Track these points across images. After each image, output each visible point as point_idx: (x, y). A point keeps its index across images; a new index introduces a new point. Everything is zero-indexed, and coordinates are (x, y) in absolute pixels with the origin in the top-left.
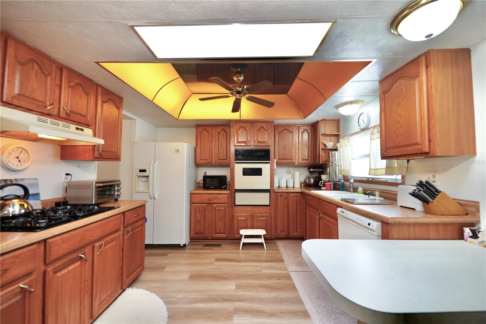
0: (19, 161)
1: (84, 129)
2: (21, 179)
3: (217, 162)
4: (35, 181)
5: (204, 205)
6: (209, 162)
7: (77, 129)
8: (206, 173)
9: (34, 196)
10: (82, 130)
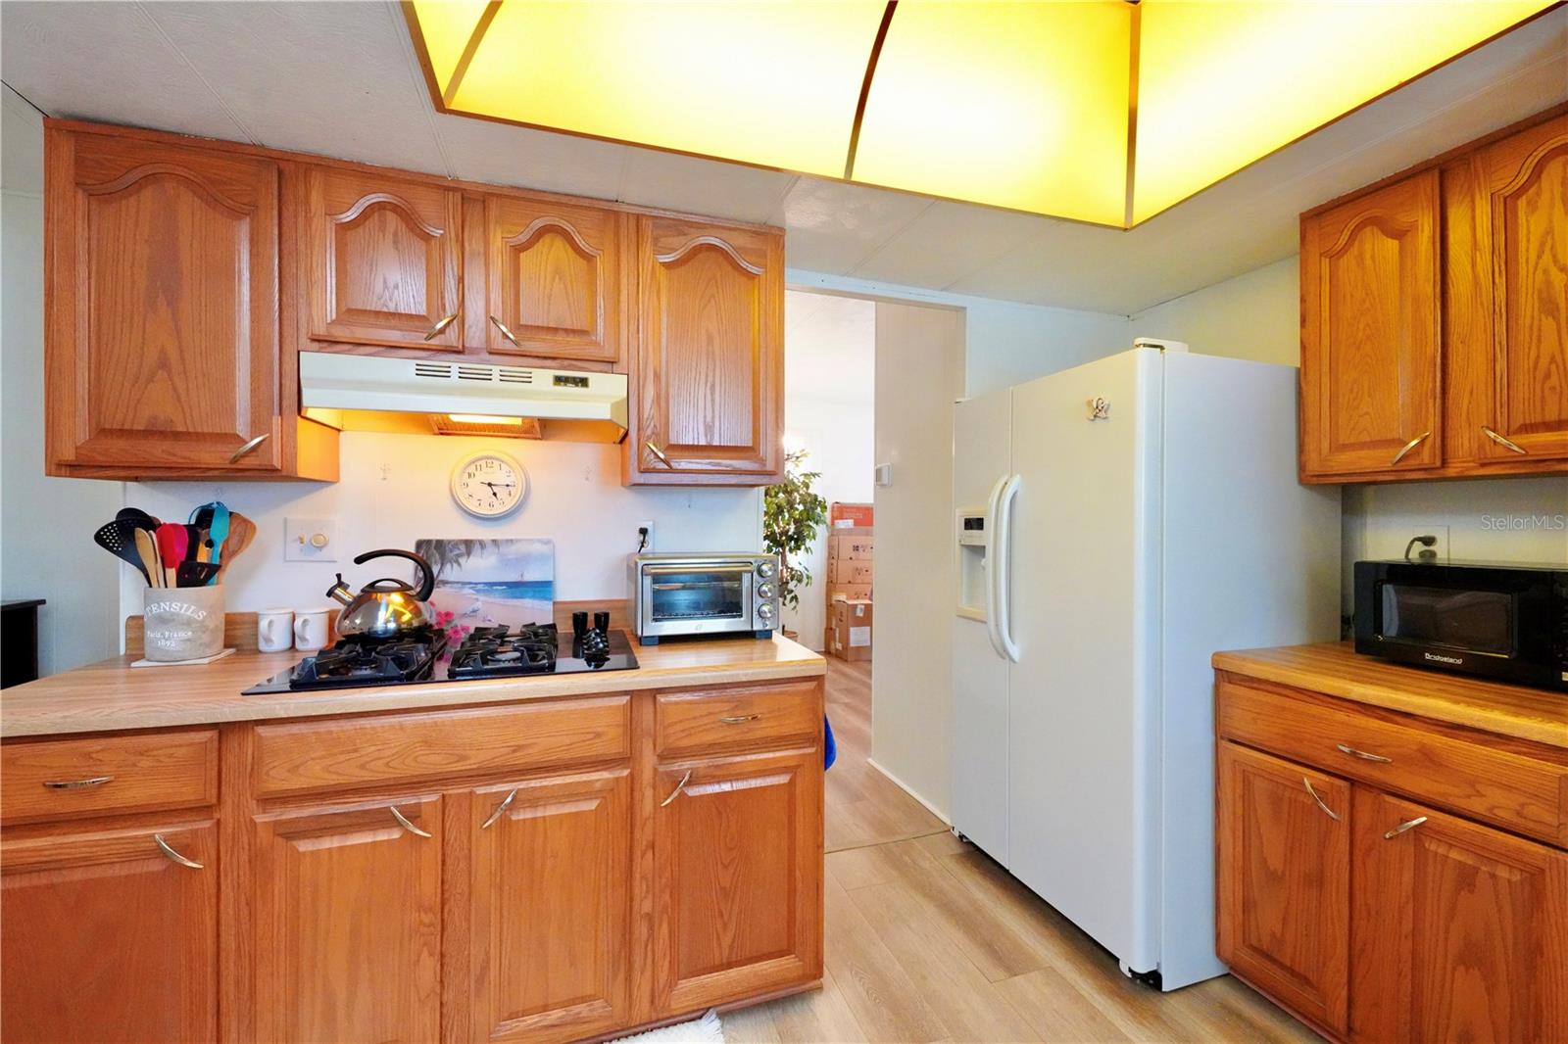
0: (495, 494)
1: (592, 377)
2: (507, 541)
3: (1491, 453)
4: (545, 549)
5: (1309, 779)
6: (1413, 463)
7: (558, 380)
8: (1429, 541)
9: (537, 589)
10: (584, 382)
